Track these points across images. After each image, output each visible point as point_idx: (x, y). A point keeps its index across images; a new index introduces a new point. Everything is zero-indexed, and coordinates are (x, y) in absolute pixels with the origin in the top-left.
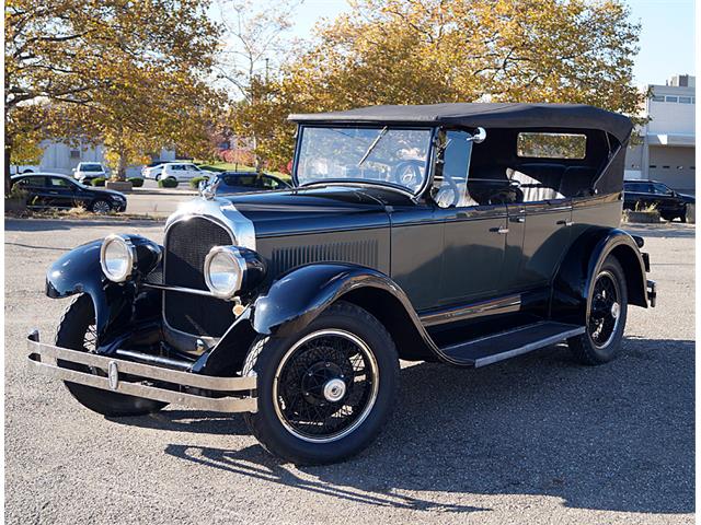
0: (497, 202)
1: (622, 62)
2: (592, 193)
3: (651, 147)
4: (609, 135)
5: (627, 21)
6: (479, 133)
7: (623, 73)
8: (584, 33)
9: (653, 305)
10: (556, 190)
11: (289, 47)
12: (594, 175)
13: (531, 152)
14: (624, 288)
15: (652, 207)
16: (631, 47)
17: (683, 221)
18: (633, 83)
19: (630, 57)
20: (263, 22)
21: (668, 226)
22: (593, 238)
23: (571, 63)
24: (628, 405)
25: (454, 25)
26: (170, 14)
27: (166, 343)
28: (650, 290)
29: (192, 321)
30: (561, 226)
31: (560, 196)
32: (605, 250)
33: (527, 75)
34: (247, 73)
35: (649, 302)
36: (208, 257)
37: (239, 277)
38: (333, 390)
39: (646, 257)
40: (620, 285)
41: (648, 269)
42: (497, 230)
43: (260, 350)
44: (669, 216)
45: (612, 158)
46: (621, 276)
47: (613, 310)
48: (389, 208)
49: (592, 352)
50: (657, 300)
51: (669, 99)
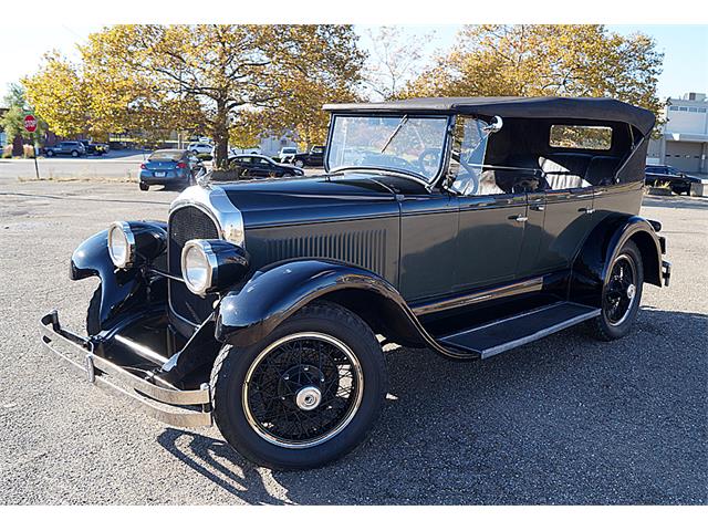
0: (519, 191)
1: (649, 80)
2: (614, 182)
3: (667, 142)
4: (633, 127)
5: (653, 50)
6: (496, 122)
7: (649, 87)
8: (623, 59)
9: (666, 284)
10: (582, 178)
11: (420, 72)
12: (617, 164)
13: (581, 144)
14: (641, 269)
15: (667, 184)
16: (656, 69)
17: (688, 194)
18: (657, 95)
19: (655, 76)
20: (403, 54)
21: (678, 199)
22: (614, 223)
23: (612, 81)
24: (636, 396)
25: (529, 53)
26: (332, 46)
27: (173, 327)
28: (664, 270)
29: (190, 308)
30: (582, 213)
31: (585, 184)
32: (623, 236)
33: (581, 90)
34: (391, 88)
35: (663, 281)
36: (184, 250)
37: (209, 274)
38: (307, 399)
39: (662, 241)
40: (636, 266)
41: (663, 251)
42: (516, 217)
43: (226, 354)
44: (679, 191)
45: (635, 149)
46: (638, 259)
47: (629, 290)
48: (401, 197)
49: (606, 329)
50: (670, 280)
51: (682, 109)
